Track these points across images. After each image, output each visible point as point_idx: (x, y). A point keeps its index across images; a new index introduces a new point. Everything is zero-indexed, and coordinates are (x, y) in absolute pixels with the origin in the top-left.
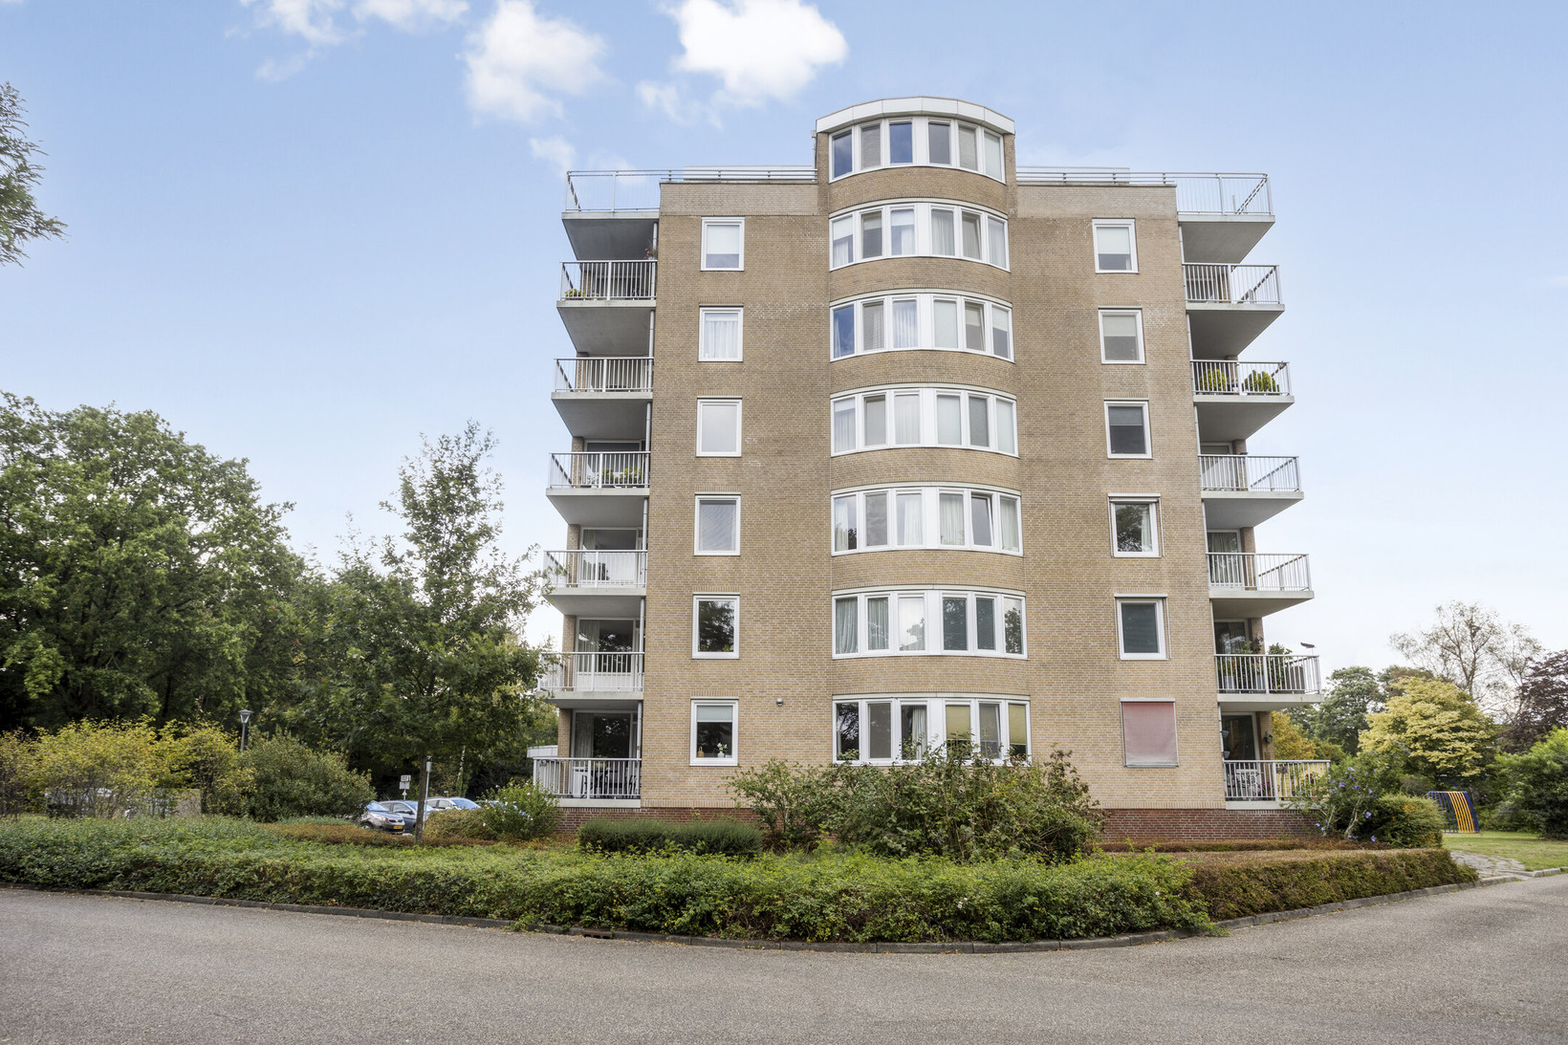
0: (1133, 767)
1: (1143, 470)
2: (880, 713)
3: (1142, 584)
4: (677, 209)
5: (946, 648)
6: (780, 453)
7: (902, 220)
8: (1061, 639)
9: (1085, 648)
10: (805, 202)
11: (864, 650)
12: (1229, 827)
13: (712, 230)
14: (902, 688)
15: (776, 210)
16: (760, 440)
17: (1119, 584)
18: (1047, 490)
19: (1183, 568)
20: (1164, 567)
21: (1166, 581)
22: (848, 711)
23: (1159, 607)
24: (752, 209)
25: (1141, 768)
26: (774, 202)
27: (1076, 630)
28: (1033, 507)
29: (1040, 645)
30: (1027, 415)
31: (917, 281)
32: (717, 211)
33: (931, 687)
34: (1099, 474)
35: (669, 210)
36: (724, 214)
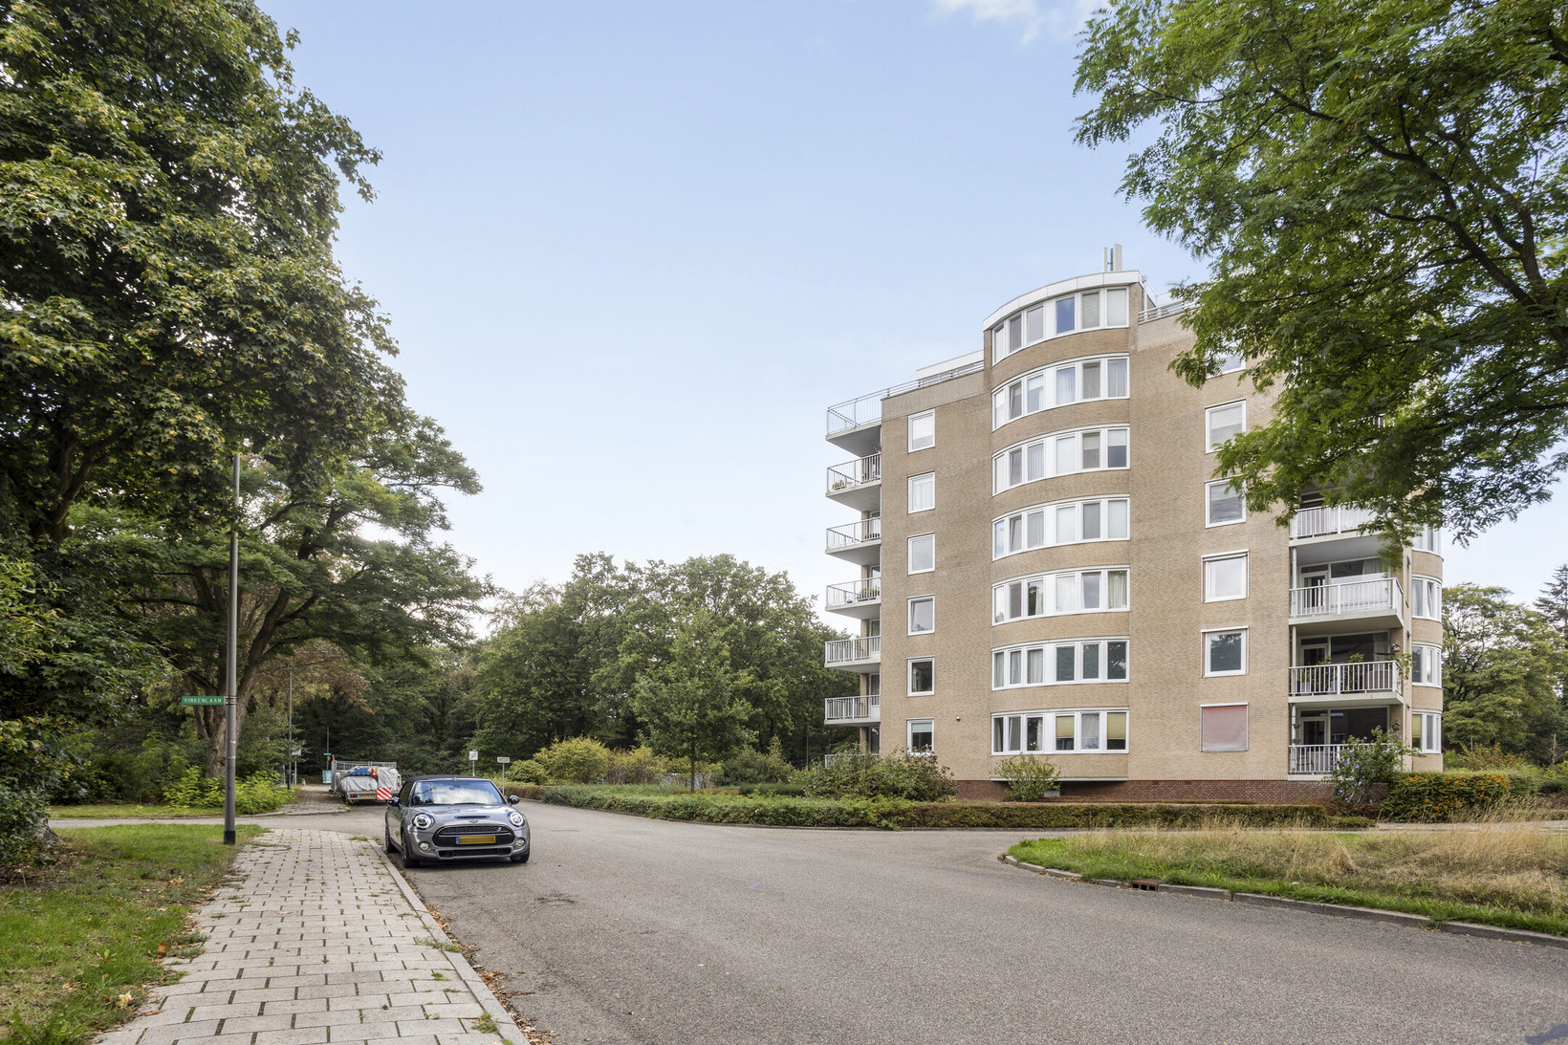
0: (1208, 752)
1: (1235, 533)
2: (1015, 722)
3: (1227, 620)
4: (893, 415)
5: (1058, 679)
6: (959, 565)
7: (1035, 385)
8: (1156, 666)
9: (1175, 671)
10: (974, 388)
11: (1007, 685)
12: (1290, 793)
13: (916, 422)
14: (1026, 707)
15: (956, 397)
16: (946, 559)
17: (1207, 622)
18: (1151, 560)
19: (1266, 604)
20: (1249, 605)
21: (1250, 616)
22: (999, 722)
23: (1243, 637)
24: (938, 401)
25: (1215, 752)
26: (952, 394)
27: (1168, 659)
28: (1139, 575)
29: (1139, 671)
30: (1138, 507)
31: (1042, 429)
32: (916, 409)
33: (1045, 706)
34: (1196, 542)
35: (887, 417)
36: (920, 411)
